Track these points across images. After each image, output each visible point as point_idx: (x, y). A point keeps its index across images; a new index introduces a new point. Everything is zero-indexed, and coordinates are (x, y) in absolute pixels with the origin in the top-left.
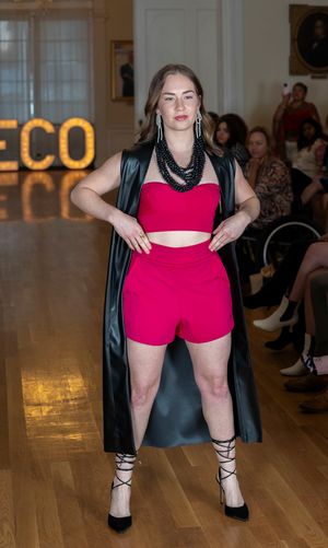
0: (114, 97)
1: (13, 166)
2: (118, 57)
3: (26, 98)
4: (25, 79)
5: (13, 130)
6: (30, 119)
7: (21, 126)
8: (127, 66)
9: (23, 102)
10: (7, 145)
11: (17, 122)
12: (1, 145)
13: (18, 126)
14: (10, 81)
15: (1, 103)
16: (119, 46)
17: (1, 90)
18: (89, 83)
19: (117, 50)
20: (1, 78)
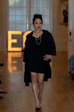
0: (60, 23)
1: (20, 49)
2: (62, 6)
3: (25, 23)
4: (25, 14)
5: (20, 35)
6: (27, 31)
7: (23, 34)
8: (66, 10)
9: (24, 24)
10: (17, 41)
11: (22, 32)
12: (15, 41)
13: (22, 33)
14: (19, 15)
15: (15, 24)
16: (62, 2)
17: (15, 19)
18: (50, 17)
19: (62, 4)
20: (15, 14)
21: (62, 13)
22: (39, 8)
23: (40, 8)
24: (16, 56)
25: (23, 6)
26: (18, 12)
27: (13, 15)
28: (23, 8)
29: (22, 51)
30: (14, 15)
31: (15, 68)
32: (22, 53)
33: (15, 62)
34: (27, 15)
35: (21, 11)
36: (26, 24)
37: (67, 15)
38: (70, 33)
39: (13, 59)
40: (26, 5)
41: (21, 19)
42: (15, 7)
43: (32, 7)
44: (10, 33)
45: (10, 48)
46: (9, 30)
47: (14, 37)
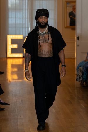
1: (21, 55)
2: (68, 8)
3: (27, 26)
4: (26, 17)
9: (25, 27)
10: (18, 46)
11: (23, 36)
12: (15, 46)
13: (23, 38)
14: (20, 18)
15: (16, 27)
16: (68, 3)
17: (15, 22)
18: (55, 19)
19: (68, 5)
20: (15, 16)
21: (68, 15)
25: (24, 8)
26: (19, 15)
27: (13, 18)
28: (24, 10)
29: (23, 57)
30: (14, 17)
31: (15, 77)
32: (23, 60)
33: (16, 70)
34: (29, 17)
35: (22, 13)
36: (28, 28)
37: (73, 18)
38: (78, 38)
39: (13, 66)
40: (28, 7)
41: (22, 22)
43: (34, 8)
44: (10, 38)
45: (10, 54)
46: (8, 35)
47: (14, 42)
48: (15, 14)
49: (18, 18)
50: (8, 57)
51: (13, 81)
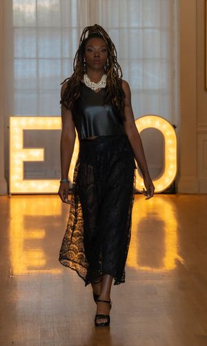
12: (37, 155)
14: (51, 59)
15: (38, 91)
18: (171, 62)
20: (37, 53)
22: (129, 28)
23: (133, 31)
24: (41, 214)
25: (67, 24)
26: (49, 47)
27: (30, 58)
28: (67, 31)
30: (34, 55)
31: (38, 258)
33: (39, 234)
35: (59, 40)
39: (30, 222)
41: (59, 73)
42: (37, 28)
45: (18, 182)
46: (13, 116)
47: (31, 139)
48: (37, 46)
49: (48, 59)
50: (12, 191)
51: (27, 272)
